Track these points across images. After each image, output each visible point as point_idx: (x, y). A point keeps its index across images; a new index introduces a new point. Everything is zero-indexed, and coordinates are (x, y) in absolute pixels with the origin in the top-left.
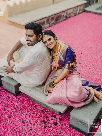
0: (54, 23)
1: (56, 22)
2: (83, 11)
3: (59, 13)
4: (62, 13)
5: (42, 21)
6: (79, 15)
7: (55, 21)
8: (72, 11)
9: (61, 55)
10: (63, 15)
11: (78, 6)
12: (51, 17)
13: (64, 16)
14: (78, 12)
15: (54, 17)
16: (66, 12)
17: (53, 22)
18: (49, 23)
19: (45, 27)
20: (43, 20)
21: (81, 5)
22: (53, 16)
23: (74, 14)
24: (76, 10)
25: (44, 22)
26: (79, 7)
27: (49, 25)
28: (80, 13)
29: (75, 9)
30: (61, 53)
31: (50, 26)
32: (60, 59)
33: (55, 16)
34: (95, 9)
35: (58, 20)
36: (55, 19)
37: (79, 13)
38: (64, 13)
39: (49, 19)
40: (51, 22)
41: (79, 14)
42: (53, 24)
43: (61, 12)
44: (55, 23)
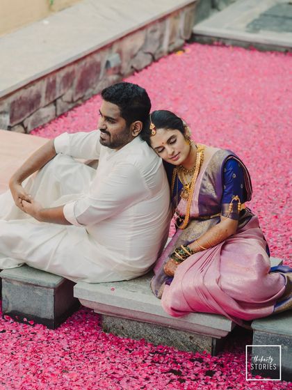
0: (72, 102)
1: (80, 95)
2: (188, 37)
3: (90, 54)
4: (102, 53)
5: (31, 91)
6: (171, 57)
7: (77, 93)
8: (138, 40)
9: (206, 178)
10: (108, 63)
11: (163, 19)
12: (62, 73)
13: (113, 65)
14: (165, 47)
15: (73, 72)
16: (115, 48)
17: (69, 94)
18: (55, 102)
19: (41, 120)
20: (34, 89)
21: (175, 14)
22: (70, 69)
23: (150, 57)
24: (157, 35)
25: (38, 97)
26: (168, 22)
27: (56, 110)
28: (176, 50)
29: (154, 31)
30: (206, 173)
31: (59, 113)
32: (204, 190)
33: (76, 67)
34: (243, 26)
35: (88, 87)
36: (76, 82)
37: (171, 49)
38: (111, 53)
39: (54, 81)
40: (60, 97)
41: (170, 53)
42: (70, 106)
43: (96, 52)
44: (75, 99)
